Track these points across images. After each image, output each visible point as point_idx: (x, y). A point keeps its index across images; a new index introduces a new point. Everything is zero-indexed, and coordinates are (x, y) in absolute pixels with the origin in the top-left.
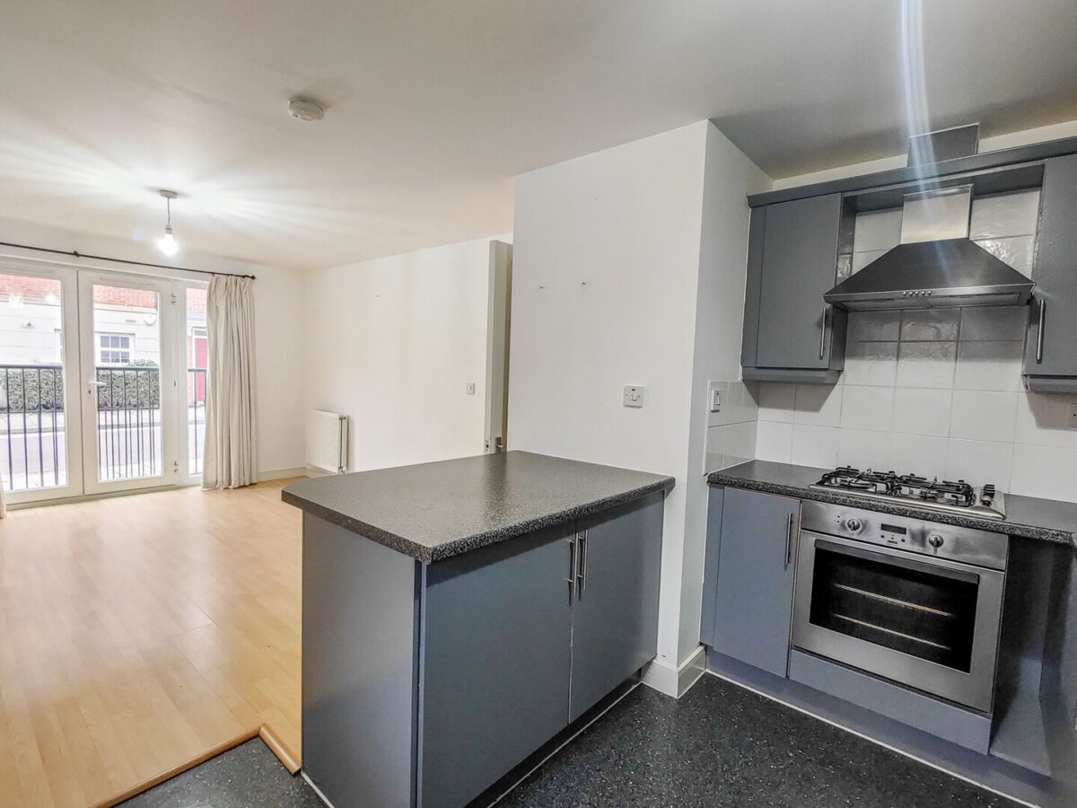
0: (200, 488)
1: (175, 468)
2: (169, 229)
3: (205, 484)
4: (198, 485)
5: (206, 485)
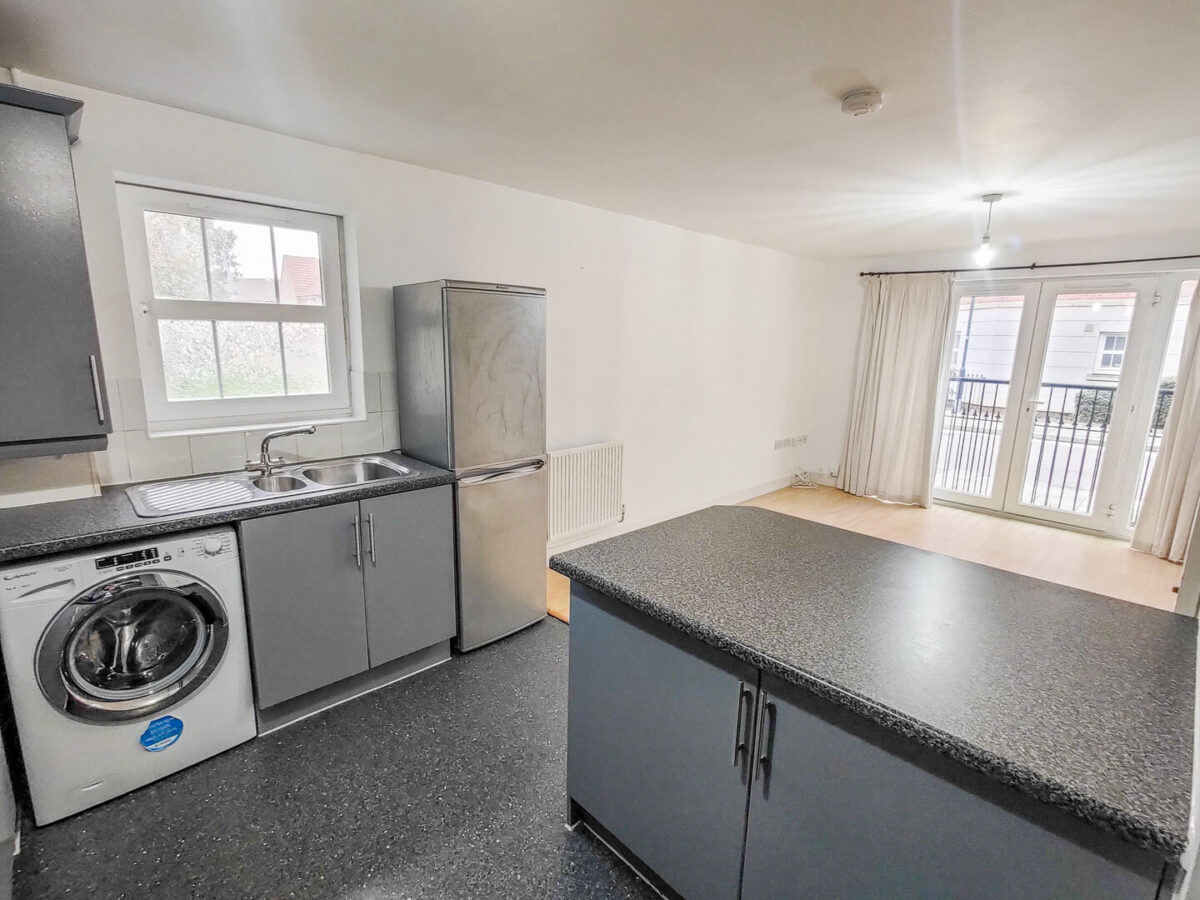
0: (1128, 546)
1: (1107, 511)
2: (986, 238)
3: (1134, 542)
4: (1128, 541)
5: (1136, 544)
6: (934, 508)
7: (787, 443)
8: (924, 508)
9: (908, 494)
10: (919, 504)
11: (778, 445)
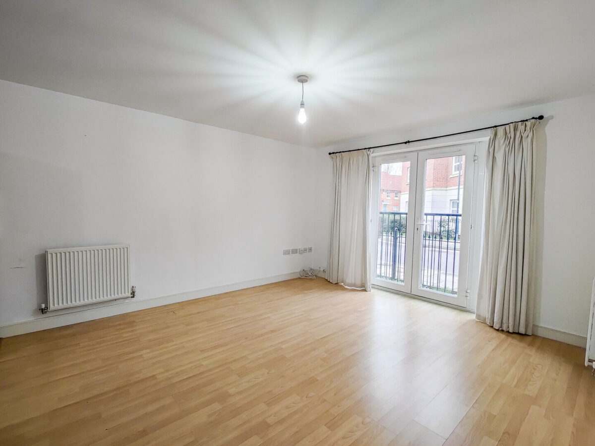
6: (373, 291)
7: (294, 251)
8: (366, 291)
9: (358, 283)
10: (363, 288)
11: (286, 253)
